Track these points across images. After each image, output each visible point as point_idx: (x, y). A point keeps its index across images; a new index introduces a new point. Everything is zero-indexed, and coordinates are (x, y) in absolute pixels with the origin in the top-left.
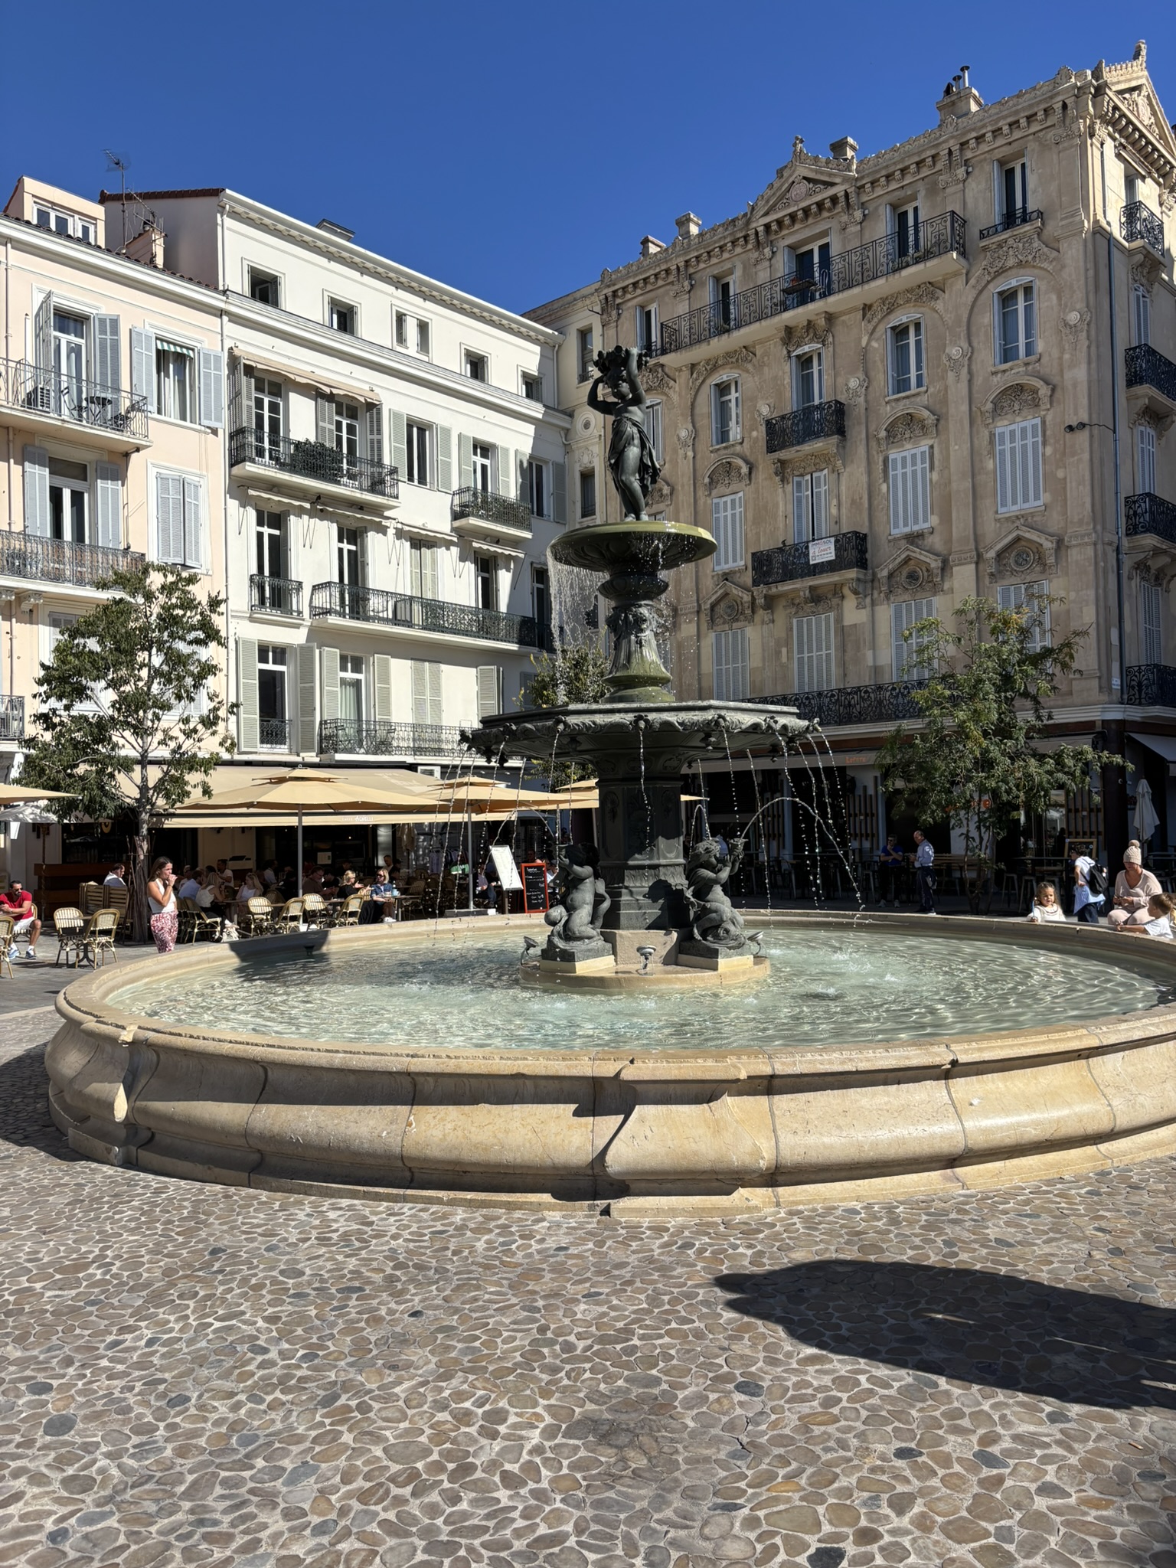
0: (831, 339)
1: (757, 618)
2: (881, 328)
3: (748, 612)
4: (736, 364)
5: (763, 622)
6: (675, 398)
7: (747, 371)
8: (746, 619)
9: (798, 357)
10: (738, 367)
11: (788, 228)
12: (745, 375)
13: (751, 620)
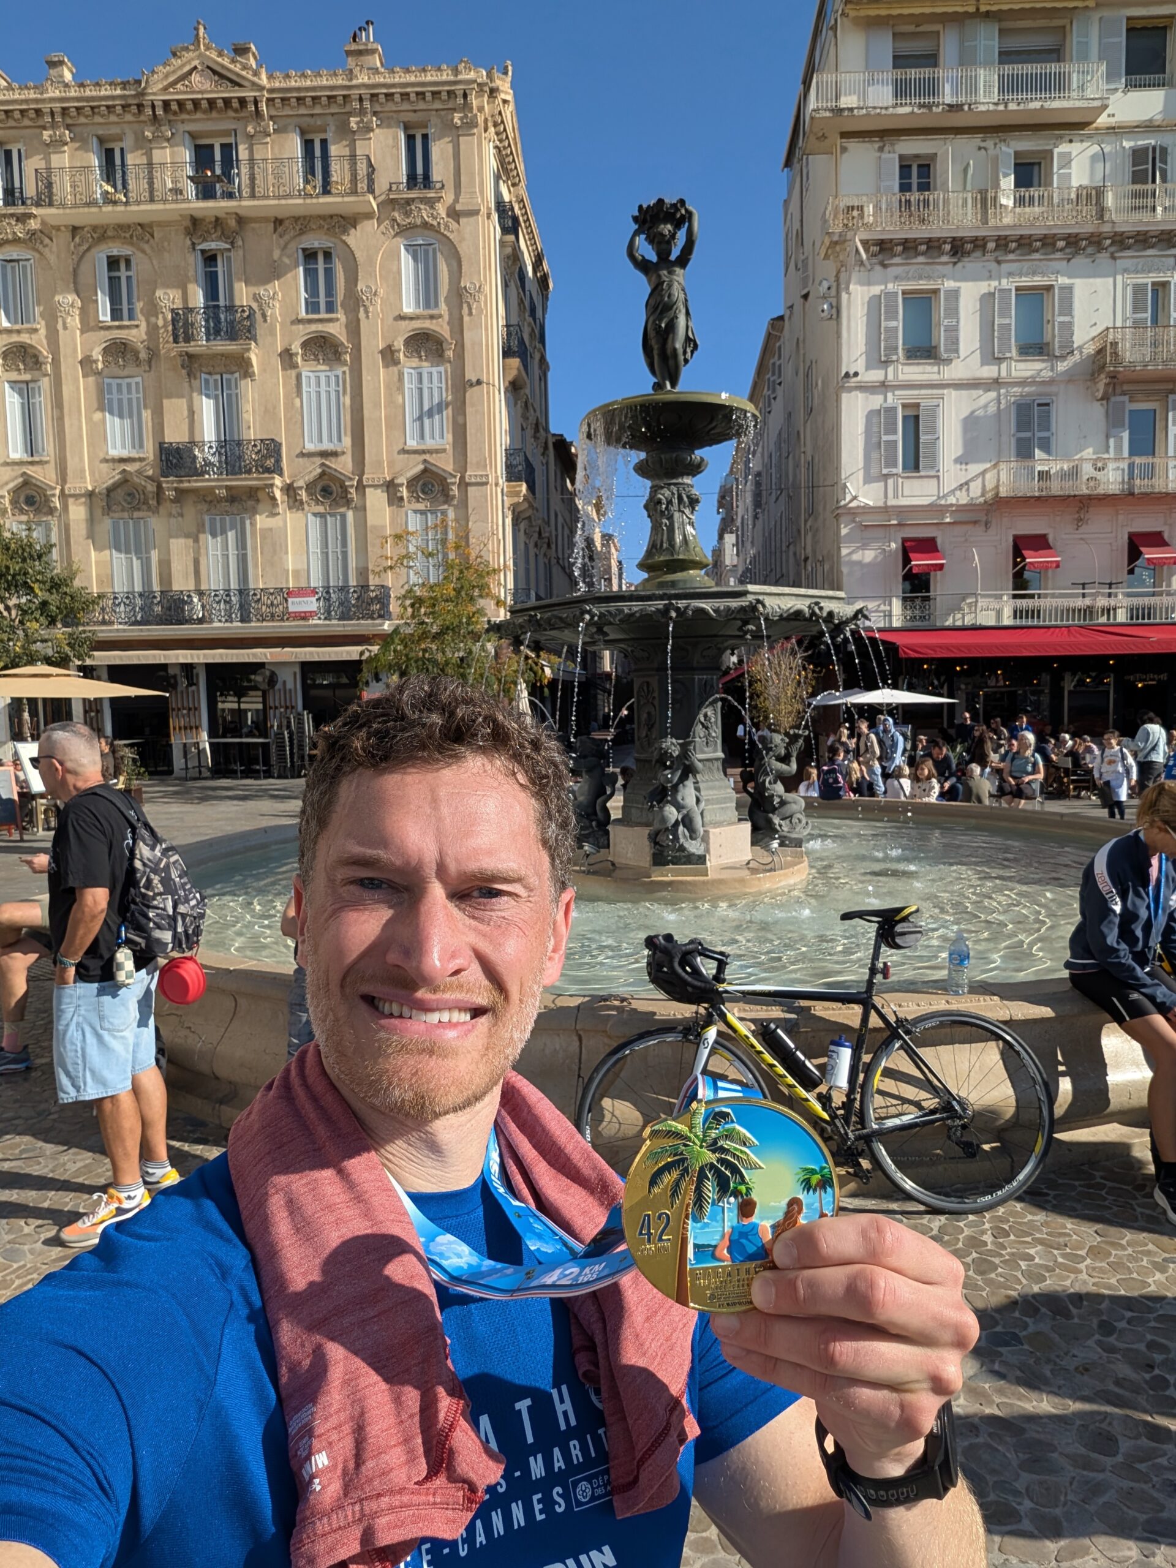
0: (240, 243)
1: (162, 510)
2: (292, 246)
3: (152, 502)
4: (129, 241)
5: (170, 515)
6: (52, 259)
7: (143, 251)
8: (149, 508)
9: (203, 251)
10: (132, 244)
11: (189, 113)
12: (140, 255)
13: (156, 511)
